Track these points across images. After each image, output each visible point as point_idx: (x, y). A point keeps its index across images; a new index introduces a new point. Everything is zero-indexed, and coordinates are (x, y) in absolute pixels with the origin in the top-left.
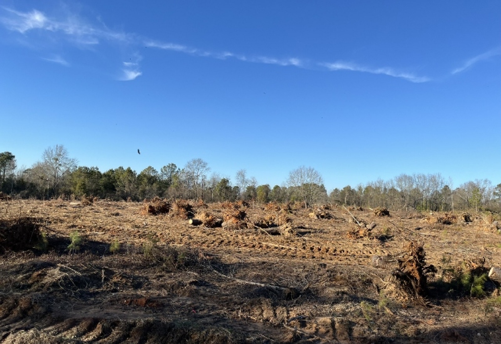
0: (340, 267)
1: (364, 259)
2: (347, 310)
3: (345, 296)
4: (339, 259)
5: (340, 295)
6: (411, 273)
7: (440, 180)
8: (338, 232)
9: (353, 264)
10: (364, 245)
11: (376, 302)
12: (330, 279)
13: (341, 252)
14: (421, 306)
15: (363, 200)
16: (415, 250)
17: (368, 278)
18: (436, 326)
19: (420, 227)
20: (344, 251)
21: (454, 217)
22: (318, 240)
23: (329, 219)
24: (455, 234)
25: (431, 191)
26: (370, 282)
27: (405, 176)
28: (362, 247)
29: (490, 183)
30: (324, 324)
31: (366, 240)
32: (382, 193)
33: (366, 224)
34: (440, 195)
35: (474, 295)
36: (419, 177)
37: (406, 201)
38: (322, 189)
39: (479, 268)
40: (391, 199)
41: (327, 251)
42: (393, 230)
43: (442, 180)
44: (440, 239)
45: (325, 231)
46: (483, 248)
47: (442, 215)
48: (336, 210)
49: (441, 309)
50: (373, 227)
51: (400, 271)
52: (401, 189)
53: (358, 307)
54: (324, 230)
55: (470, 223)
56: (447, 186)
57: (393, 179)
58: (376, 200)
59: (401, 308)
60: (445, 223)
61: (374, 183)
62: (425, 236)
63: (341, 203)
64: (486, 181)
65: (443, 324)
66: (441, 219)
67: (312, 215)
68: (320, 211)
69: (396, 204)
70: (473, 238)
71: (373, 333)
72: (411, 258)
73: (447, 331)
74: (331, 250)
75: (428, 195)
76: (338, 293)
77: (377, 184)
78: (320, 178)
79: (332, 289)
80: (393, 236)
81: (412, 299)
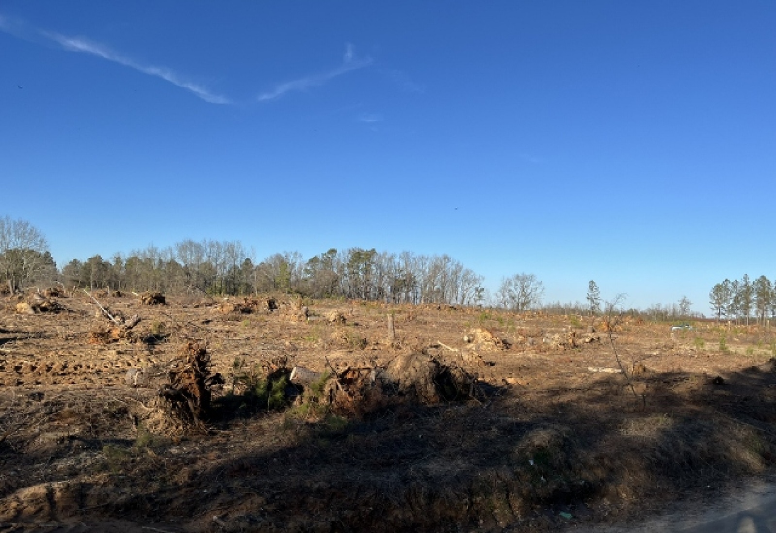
0: (71, 394)
1: (118, 375)
2: (77, 467)
3: (75, 443)
4: (71, 380)
5: (66, 442)
6: (187, 389)
7: (240, 250)
8: (73, 335)
9: (97, 385)
10: (119, 353)
11: (130, 443)
12: (50, 418)
13: (75, 368)
14: (200, 435)
15: (124, 280)
16: (194, 354)
17: (120, 406)
18: (220, 461)
19: (210, 319)
20: (81, 367)
21: (255, 303)
22: (33, 350)
23: (57, 313)
24: (255, 326)
25: (227, 266)
26: (124, 411)
27: (191, 243)
28: (116, 357)
29: (301, 256)
30: (34, 499)
31: (124, 344)
32: (155, 268)
33: (124, 319)
34: (240, 273)
35: (272, 407)
36: (212, 246)
37: (192, 280)
38: (47, 259)
39: (279, 371)
40: (169, 277)
41: (49, 369)
42: (168, 325)
43: (242, 251)
44: (235, 335)
45: (47, 334)
46: (287, 343)
47: (240, 300)
48: (72, 297)
49: (228, 435)
50: (136, 323)
51: (171, 388)
52: (185, 261)
53: (99, 457)
54: (45, 332)
55: (275, 311)
56: (248, 259)
57: (173, 246)
58: (145, 279)
59: (172, 444)
60: (243, 311)
61: (142, 252)
62: (216, 331)
63: (83, 285)
64: (296, 253)
65: (230, 455)
66: (239, 305)
67: (23, 306)
68: (38, 299)
69: (177, 285)
70: (278, 330)
71: (123, 493)
72: (188, 366)
73: (234, 464)
74: (56, 367)
75: (222, 273)
76: (62, 440)
77: (147, 252)
78: (42, 241)
79: (51, 435)
80: (169, 335)
81: (188, 427)
